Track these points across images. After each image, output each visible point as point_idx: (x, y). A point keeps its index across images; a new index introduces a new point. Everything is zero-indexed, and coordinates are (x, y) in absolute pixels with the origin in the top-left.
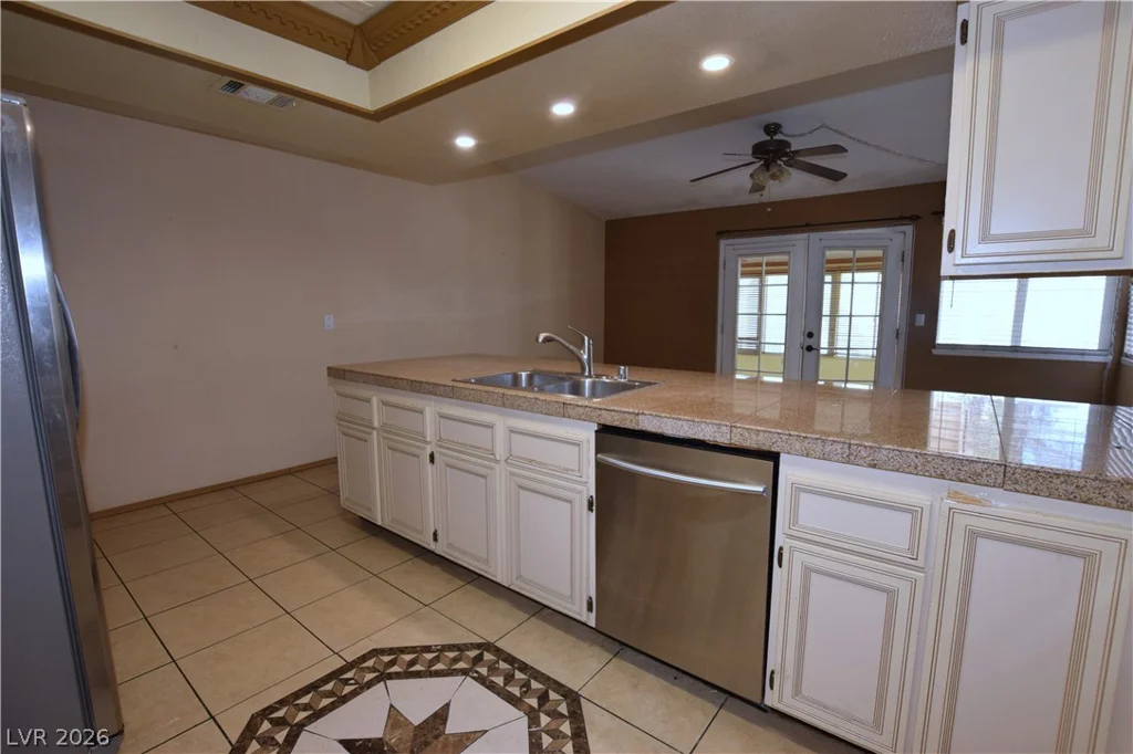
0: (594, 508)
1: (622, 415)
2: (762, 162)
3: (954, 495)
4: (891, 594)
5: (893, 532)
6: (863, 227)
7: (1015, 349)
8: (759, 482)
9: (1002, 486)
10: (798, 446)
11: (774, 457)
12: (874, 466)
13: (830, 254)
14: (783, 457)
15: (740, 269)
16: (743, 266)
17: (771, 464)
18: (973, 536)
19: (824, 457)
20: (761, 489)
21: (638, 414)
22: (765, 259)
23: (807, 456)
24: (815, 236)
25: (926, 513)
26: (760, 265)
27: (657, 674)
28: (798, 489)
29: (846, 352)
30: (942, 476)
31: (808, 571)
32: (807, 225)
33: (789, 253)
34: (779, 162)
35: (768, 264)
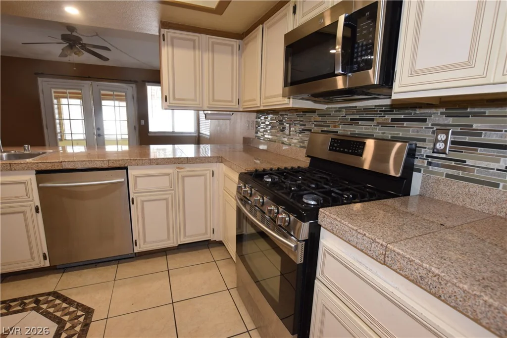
0: (40, 211)
1: (52, 164)
2: (67, 44)
3: (178, 168)
4: (166, 199)
5: (164, 182)
6: (114, 82)
7: (173, 132)
8: (122, 178)
9: (188, 163)
10: (134, 162)
11: (126, 168)
12: (157, 164)
13: (102, 92)
14: (129, 168)
15: (53, 94)
16: (55, 92)
17: (125, 170)
18: (184, 177)
19: (143, 165)
20: (123, 180)
21: (62, 162)
22: (68, 91)
23: (138, 165)
24: (95, 83)
25: (172, 174)
26: (66, 93)
27: (87, 268)
28: (136, 177)
29: (115, 136)
30: (175, 163)
31: (143, 202)
32: (89, 77)
33: (81, 89)
34: (77, 46)
35: (70, 93)
